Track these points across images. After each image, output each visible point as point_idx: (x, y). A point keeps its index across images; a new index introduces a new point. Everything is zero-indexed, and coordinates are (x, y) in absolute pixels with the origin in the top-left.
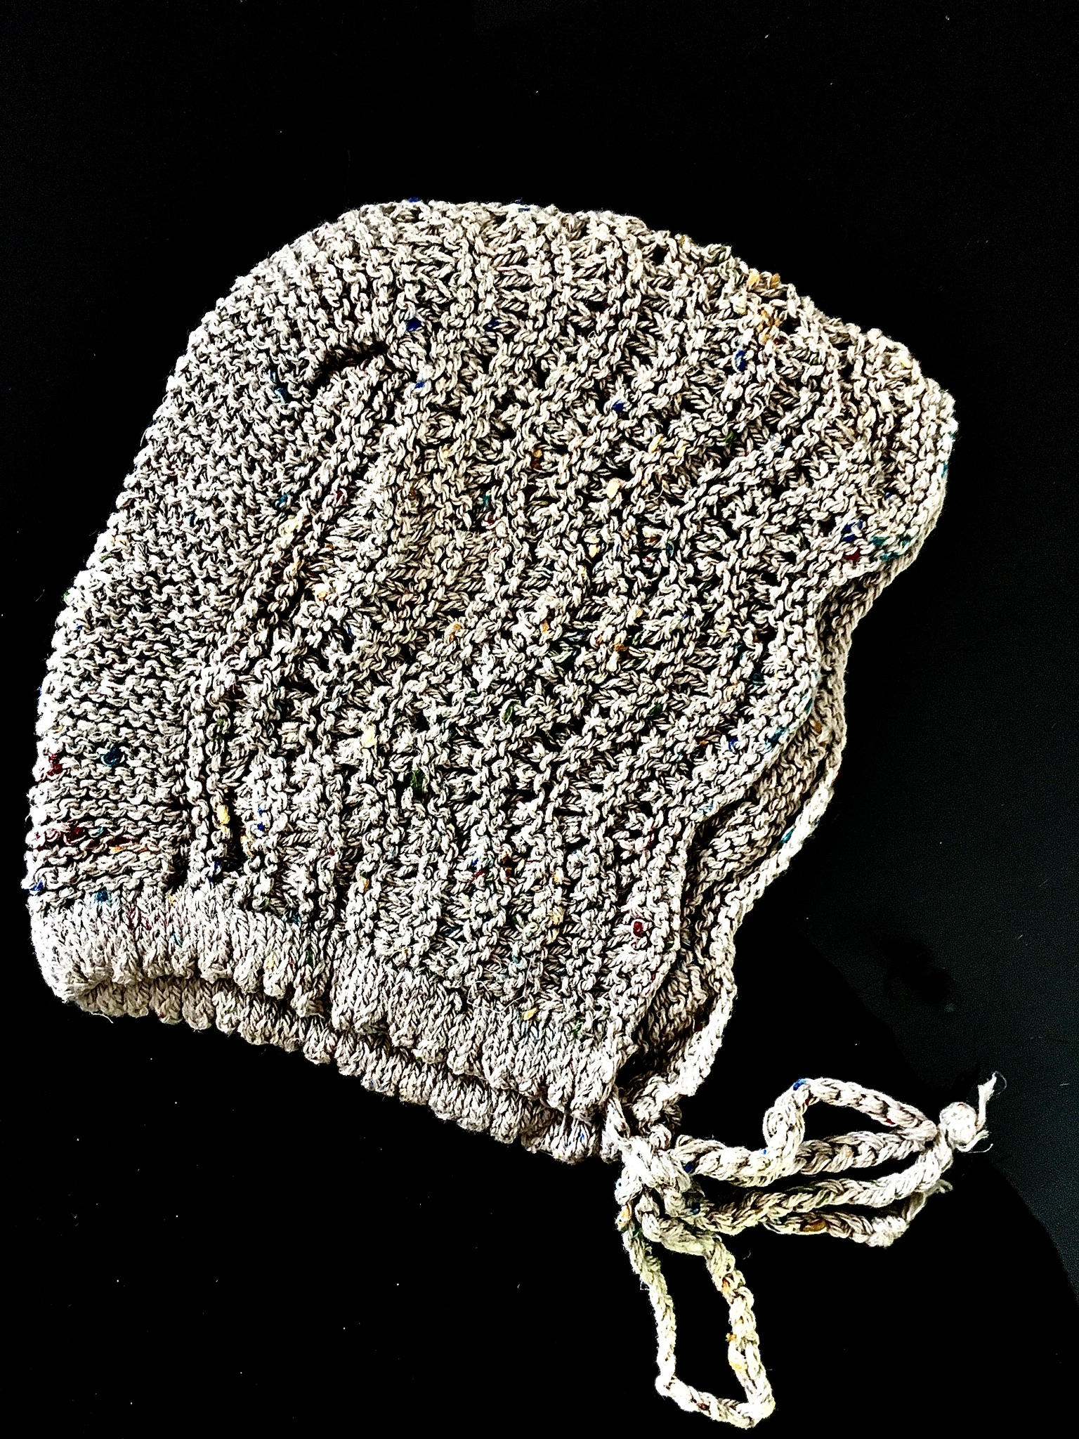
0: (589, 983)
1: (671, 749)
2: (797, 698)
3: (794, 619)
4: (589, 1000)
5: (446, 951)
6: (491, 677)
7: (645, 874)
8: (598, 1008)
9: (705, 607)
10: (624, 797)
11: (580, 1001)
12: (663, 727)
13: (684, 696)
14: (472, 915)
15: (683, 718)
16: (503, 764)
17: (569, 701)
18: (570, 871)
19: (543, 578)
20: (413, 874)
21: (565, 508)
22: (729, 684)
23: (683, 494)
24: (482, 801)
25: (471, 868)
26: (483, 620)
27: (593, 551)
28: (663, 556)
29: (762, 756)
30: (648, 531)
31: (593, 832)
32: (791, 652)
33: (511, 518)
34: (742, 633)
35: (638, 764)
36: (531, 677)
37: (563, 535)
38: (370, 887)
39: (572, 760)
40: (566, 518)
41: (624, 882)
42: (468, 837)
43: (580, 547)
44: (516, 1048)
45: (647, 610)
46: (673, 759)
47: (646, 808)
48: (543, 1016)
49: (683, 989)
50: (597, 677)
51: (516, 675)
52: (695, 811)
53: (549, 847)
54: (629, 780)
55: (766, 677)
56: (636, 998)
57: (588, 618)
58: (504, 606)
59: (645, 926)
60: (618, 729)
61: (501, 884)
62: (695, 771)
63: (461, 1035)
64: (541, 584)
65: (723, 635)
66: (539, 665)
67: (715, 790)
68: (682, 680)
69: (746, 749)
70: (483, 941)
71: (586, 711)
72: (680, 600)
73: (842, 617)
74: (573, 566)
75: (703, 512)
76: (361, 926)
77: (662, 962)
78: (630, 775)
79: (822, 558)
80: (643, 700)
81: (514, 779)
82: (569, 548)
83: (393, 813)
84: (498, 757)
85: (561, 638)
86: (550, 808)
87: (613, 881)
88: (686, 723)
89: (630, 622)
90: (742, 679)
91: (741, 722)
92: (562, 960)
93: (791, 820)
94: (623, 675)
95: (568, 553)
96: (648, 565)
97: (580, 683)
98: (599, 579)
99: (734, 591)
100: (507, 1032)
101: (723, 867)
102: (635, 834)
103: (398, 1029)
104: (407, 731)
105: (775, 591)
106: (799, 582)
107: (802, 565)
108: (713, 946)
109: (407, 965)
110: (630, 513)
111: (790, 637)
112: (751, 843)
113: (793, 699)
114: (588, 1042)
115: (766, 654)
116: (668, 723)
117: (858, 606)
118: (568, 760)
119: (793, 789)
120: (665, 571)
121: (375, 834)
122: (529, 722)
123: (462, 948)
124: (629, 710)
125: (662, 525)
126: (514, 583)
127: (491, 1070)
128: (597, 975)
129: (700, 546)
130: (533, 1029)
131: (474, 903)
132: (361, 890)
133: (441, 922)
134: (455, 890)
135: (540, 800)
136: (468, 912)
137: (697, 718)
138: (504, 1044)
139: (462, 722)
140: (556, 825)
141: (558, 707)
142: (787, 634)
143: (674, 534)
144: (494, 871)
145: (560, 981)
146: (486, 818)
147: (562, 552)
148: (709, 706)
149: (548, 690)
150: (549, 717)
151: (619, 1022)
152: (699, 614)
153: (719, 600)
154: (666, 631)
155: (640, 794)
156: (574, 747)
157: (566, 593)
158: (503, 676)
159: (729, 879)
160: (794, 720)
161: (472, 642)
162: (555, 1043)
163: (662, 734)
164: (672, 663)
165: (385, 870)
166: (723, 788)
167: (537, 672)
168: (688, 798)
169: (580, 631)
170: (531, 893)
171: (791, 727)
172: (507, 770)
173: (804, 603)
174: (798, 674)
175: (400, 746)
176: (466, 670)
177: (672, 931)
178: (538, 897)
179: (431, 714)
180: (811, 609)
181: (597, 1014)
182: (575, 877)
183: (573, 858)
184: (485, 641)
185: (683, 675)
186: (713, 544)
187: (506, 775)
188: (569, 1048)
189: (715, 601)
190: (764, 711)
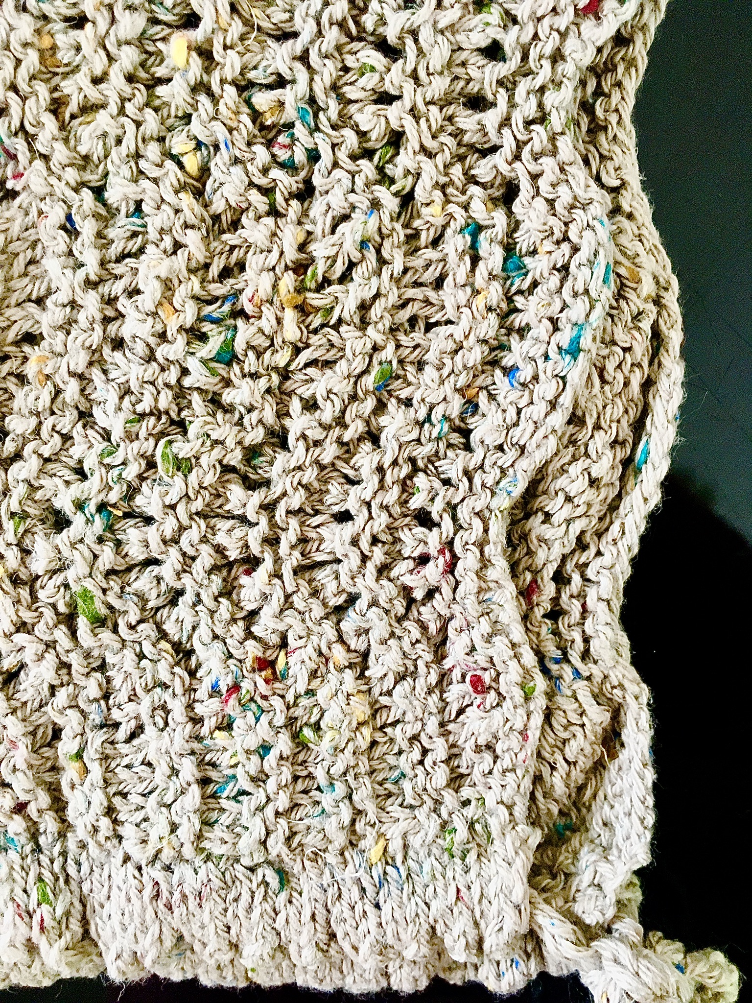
0: (441, 775)
1: (428, 419)
2: (586, 271)
3: (537, 148)
4: (449, 798)
5: (225, 819)
6: (123, 416)
7: (456, 609)
8: (466, 803)
9: (394, 188)
10: (384, 516)
11: (438, 802)
12: (404, 394)
13: (418, 336)
14: (241, 757)
15: (427, 368)
16: (193, 534)
17: (251, 409)
18: (353, 644)
19: (135, 234)
20: (139, 730)
21: (122, 112)
22: (476, 292)
23: (291, 19)
24: (188, 598)
25: (215, 691)
26: (73, 333)
27: (192, 163)
28: (300, 131)
29: (563, 378)
30: (262, 100)
31: (359, 580)
32: (551, 202)
33: (46, 158)
34: (466, 207)
35: (387, 462)
36: (180, 393)
37: (138, 156)
38: (87, 771)
39: (290, 491)
40: (131, 127)
41: (433, 628)
42: (192, 652)
43: (169, 164)
44: (377, 906)
45: (309, 227)
46: (435, 434)
47: (424, 519)
48: (395, 846)
49: (574, 718)
50: (278, 356)
51: (156, 400)
52: (493, 494)
53: (310, 624)
54: (382, 486)
55: (527, 260)
56: (514, 770)
57: (226, 273)
58: (91, 302)
59: (487, 678)
60: (340, 422)
61: (265, 698)
62: (474, 438)
63: (293, 920)
64: (134, 245)
65: (440, 221)
66: (185, 372)
67: (511, 454)
68: (404, 315)
69: (536, 378)
70: (271, 784)
71: (282, 414)
72: (353, 191)
73: (608, 96)
74: (170, 197)
75: (333, 35)
76: (96, 830)
77: (529, 715)
78: (382, 481)
79: (543, 29)
80: (359, 365)
81: (220, 550)
82: (154, 173)
83: (75, 659)
84: (182, 529)
85: (200, 319)
86: (287, 571)
87: (416, 633)
88: (435, 374)
89: (291, 255)
90: (492, 277)
91: (514, 340)
92: (391, 760)
93: (639, 427)
94: (314, 339)
95: (155, 181)
96: (283, 155)
97: (255, 376)
98: (218, 206)
99: (430, 144)
100: (355, 890)
101: (567, 531)
102: (423, 560)
103: (204, 945)
104: (39, 538)
105: (491, 118)
106: (523, 86)
107: (518, 56)
108: (594, 645)
109: (180, 858)
110: (223, 81)
111: (541, 182)
112: (593, 482)
113: (580, 276)
114: (472, 857)
115: (514, 226)
116: (409, 384)
117: (627, 69)
118: (285, 494)
119: (626, 384)
120: (314, 156)
121: (62, 697)
122: (204, 460)
123: (248, 804)
124: (344, 388)
125: (280, 82)
126: (91, 258)
127: (356, 949)
128: (447, 761)
129: (351, 92)
130: (389, 869)
131: (238, 740)
132: (77, 781)
133: (204, 782)
134: (205, 731)
135: (268, 565)
136: (235, 755)
137: (447, 361)
138: (359, 908)
139: (113, 497)
140: (305, 590)
141: (240, 423)
142: (535, 177)
143: (301, 87)
144: (246, 685)
145: (402, 790)
146: (204, 617)
147: (145, 183)
148: (459, 336)
149: (215, 401)
150: (230, 443)
151: (503, 811)
152: (391, 203)
153: (412, 166)
154: (350, 249)
155: (406, 502)
156: (286, 472)
157: (178, 246)
158: (139, 408)
159: (581, 545)
160: (592, 307)
161: (72, 374)
162: (426, 878)
163: (408, 403)
164: (377, 296)
165: (96, 739)
166: (523, 449)
167: (187, 382)
168: (477, 481)
169: (225, 298)
170: (310, 693)
171: (592, 318)
172: (204, 540)
173: (543, 118)
174: (573, 235)
175: (39, 564)
176: (85, 416)
177: (527, 671)
178: (322, 695)
179: (64, 503)
180: (556, 121)
181: (470, 812)
182: (362, 647)
183: (349, 624)
184: (91, 364)
185: (403, 306)
186: (370, 81)
187: (205, 549)
188: (450, 874)
189: (407, 172)
190: (542, 312)
